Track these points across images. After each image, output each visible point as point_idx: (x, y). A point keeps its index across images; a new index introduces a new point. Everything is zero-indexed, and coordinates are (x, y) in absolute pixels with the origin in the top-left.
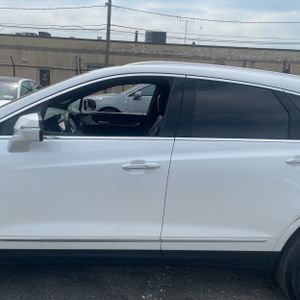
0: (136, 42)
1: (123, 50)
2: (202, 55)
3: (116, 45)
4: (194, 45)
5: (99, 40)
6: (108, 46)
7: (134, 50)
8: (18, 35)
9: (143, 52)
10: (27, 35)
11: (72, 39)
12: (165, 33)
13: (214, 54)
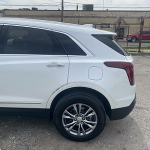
0: (77, 10)
1: (71, 15)
2: (111, 16)
3: (67, 12)
4: (107, 11)
5: (59, 10)
6: (62, 13)
7: (76, 14)
8: (20, 10)
9: (80, 15)
10: (24, 9)
11: (46, 10)
12: (93, 5)
13: (118, 15)
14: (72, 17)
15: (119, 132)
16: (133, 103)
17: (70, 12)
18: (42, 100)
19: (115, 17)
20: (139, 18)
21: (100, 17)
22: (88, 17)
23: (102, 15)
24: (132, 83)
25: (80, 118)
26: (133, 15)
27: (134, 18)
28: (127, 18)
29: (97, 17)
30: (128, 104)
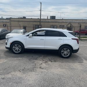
0: (47, 19)
4: (63, 19)
5: (38, 19)
6: (40, 20)
7: (47, 21)
8: (18, 18)
9: (49, 21)
11: (31, 19)
12: (55, 16)
13: (68, 21)
14: (45, 22)
15: (75, 57)
16: (79, 49)
17: (44, 20)
18: (56, 47)
19: (67, 22)
20: (79, 23)
21: (59, 22)
22: (53, 22)
23: (60, 21)
24: (78, 43)
25: (66, 52)
26: (76, 22)
27: (76, 23)
28: (73, 23)
29: (58, 22)
30: (77, 49)
